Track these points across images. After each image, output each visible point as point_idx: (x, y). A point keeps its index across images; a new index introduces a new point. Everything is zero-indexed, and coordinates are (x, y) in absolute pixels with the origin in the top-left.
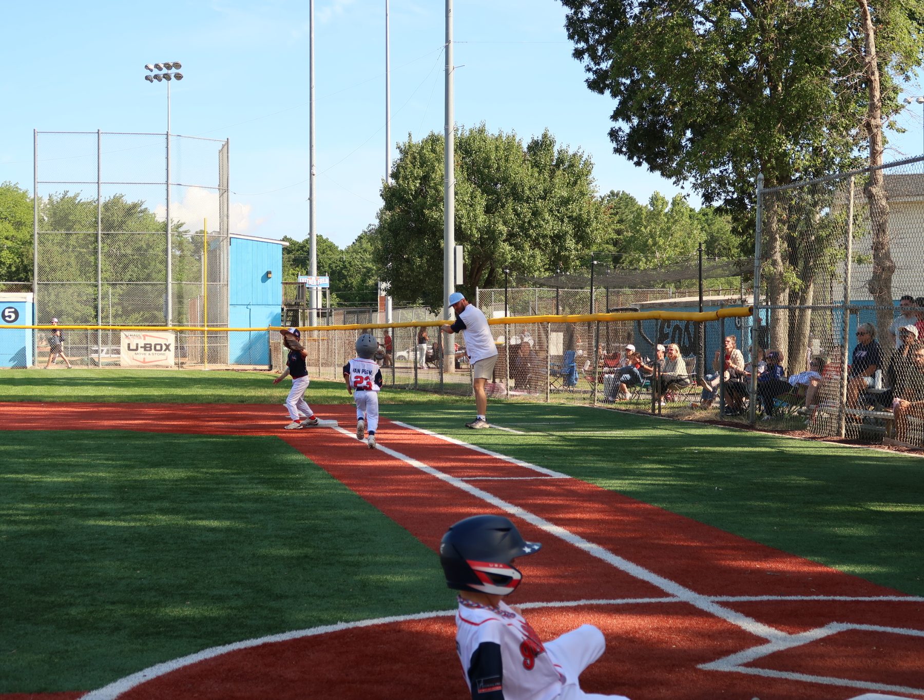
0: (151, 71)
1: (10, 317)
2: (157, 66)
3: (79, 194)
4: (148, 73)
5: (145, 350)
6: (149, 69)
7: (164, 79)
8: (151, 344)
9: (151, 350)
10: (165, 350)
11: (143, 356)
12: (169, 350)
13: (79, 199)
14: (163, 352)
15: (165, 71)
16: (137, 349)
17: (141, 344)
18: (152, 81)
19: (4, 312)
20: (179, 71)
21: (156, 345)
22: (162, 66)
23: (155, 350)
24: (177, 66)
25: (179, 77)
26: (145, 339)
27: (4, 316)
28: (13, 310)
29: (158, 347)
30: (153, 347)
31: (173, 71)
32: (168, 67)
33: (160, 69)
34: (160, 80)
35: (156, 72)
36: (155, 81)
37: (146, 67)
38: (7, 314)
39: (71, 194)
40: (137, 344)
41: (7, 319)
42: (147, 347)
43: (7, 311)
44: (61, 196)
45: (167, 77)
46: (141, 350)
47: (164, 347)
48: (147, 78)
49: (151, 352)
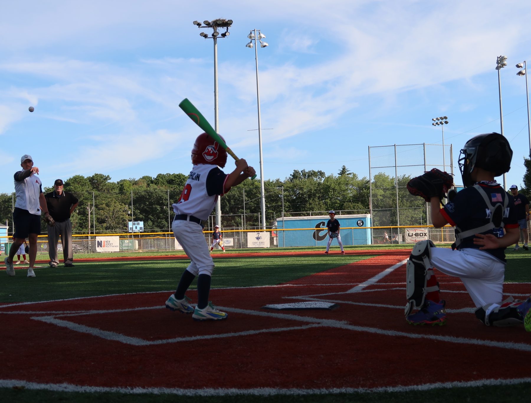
0: (435, 121)
1: (360, 224)
2: (437, 119)
3: (410, 176)
4: (433, 122)
5: (416, 236)
6: (434, 120)
7: (440, 124)
8: (418, 234)
9: (418, 236)
10: (424, 236)
11: (415, 239)
12: (426, 236)
13: (410, 178)
14: (423, 236)
15: (441, 120)
16: (412, 236)
17: (414, 233)
18: (435, 125)
19: (358, 221)
20: (447, 120)
21: (420, 234)
22: (439, 118)
23: (420, 236)
24: (446, 118)
25: (446, 123)
26: (415, 231)
27: (358, 224)
28: (361, 221)
29: (421, 235)
30: (419, 235)
31: (444, 120)
32: (442, 118)
33: (438, 120)
34: (439, 125)
35: (437, 121)
36: (437, 125)
37: (433, 120)
38: (359, 223)
39: (407, 176)
40: (412, 234)
41: (359, 225)
42: (416, 235)
43: (359, 221)
44: (403, 177)
45: (441, 123)
46: (414, 236)
47: (424, 234)
48: (433, 124)
49: (418, 237)
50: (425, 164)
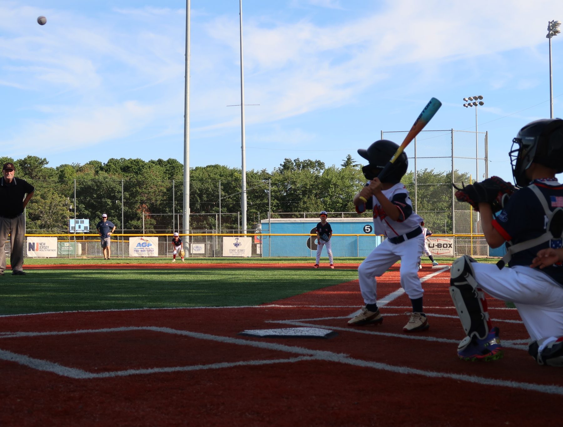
0: (467, 101)
1: (368, 230)
2: (470, 99)
3: (433, 170)
4: (465, 102)
5: (438, 247)
6: (466, 100)
7: (474, 106)
8: (441, 244)
9: (441, 247)
11: (437, 251)
13: (433, 173)
15: (474, 101)
16: (433, 247)
17: (436, 243)
18: (467, 107)
19: (365, 227)
20: (481, 101)
21: (444, 244)
22: (472, 98)
23: (444, 247)
24: (481, 98)
25: (481, 104)
26: (438, 241)
27: (364, 230)
28: (369, 226)
30: (442, 246)
31: (479, 100)
32: (476, 98)
33: (471, 100)
34: (471, 106)
35: (469, 101)
36: (469, 107)
37: (464, 99)
38: (366, 229)
39: (429, 171)
40: (434, 244)
41: (366, 231)
42: (439, 246)
43: (366, 227)
44: (424, 171)
45: (475, 104)
46: (436, 247)
48: (464, 105)
49: (441, 248)
50: (453, 156)
